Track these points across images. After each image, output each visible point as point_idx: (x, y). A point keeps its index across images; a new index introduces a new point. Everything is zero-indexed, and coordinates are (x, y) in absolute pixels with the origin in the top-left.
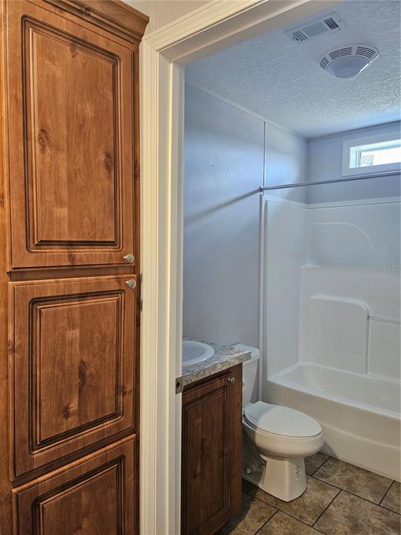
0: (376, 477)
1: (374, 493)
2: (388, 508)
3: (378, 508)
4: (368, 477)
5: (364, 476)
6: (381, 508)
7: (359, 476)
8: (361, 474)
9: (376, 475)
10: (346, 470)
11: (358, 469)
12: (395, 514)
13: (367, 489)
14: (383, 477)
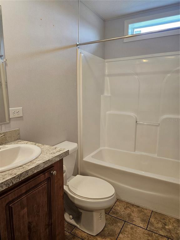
0: (143, 210)
1: (143, 220)
2: (152, 230)
3: (146, 232)
4: (138, 210)
5: (136, 209)
6: (148, 231)
7: (133, 210)
8: (135, 209)
9: (143, 208)
10: (127, 207)
11: (133, 205)
12: (156, 234)
13: (139, 219)
14: (146, 209)
